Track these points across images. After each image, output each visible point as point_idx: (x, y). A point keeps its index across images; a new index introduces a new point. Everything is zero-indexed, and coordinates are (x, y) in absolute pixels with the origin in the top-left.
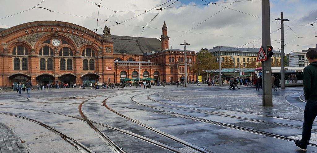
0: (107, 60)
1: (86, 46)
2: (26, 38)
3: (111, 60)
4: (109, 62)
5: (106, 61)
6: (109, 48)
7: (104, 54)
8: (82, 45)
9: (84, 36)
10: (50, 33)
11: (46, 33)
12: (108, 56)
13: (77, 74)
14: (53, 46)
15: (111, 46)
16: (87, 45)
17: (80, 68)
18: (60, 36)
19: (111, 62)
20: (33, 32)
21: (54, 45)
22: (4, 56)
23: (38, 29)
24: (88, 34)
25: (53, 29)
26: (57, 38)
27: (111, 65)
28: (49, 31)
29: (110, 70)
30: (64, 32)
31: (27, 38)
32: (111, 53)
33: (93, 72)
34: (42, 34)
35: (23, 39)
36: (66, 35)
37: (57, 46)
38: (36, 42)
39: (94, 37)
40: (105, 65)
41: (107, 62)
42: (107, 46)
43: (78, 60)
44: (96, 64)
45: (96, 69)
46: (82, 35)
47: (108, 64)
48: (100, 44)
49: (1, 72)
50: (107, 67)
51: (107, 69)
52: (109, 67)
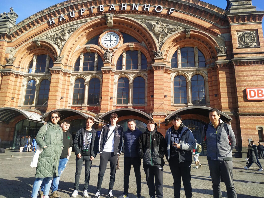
0: (247, 68)
1: (180, 38)
2: (49, 34)
3: (260, 68)
4: (253, 73)
5: (245, 73)
6: (250, 34)
7: (235, 51)
9: (175, 14)
10: (96, 18)
12: (248, 58)
13: (155, 112)
14: (102, 48)
15: (255, 27)
16: (184, 37)
17: (165, 96)
19: (262, 73)
20: (64, 21)
21: (105, 45)
23: (72, 13)
24: (185, 6)
25: (102, 8)
26: (113, 29)
27: (263, 83)
29: (263, 100)
30: (126, 12)
31: (52, 34)
32: (255, 47)
34: (82, 24)
35: (45, 37)
37: (112, 47)
40: (241, 86)
41: (249, 73)
42: (244, 27)
43: (158, 75)
44: (209, 86)
45: (210, 100)
46: (171, 11)
47: (250, 81)
48: (222, 27)
50: (250, 91)
51: (251, 96)
52: (255, 90)
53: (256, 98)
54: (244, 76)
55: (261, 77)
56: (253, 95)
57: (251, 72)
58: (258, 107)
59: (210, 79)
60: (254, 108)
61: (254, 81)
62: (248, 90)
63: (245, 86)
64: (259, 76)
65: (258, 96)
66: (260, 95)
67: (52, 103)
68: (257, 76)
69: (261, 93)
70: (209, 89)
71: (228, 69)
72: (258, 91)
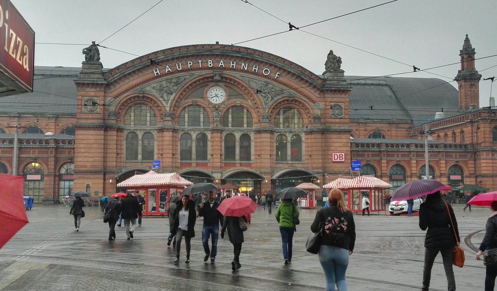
0: (334, 136)
1: (283, 101)
2: (153, 85)
3: (344, 136)
5: (332, 140)
6: (340, 107)
8: (276, 101)
9: (281, 79)
10: (204, 72)
11: (197, 73)
12: (336, 127)
13: (263, 170)
14: (210, 103)
15: (343, 100)
16: (287, 100)
17: (271, 155)
18: (227, 78)
19: (345, 141)
20: (169, 73)
21: (212, 100)
22: (108, 129)
23: (179, 65)
24: (289, 72)
25: (210, 63)
26: (218, 84)
27: (345, 149)
28: (202, 69)
29: (342, 162)
30: (235, 70)
31: (155, 85)
32: (343, 118)
33: (299, 166)
34: (188, 77)
35: (147, 89)
36: (240, 78)
37: (218, 102)
38: (174, 95)
39: (302, 79)
40: (329, 150)
41: (335, 140)
42: (335, 99)
43: (266, 138)
44: (305, 147)
45: (305, 159)
46: (277, 76)
47: (335, 147)
48: (318, 96)
49: (101, 166)
50: (334, 155)
51: (335, 159)
52: (338, 154)
53: (338, 160)
54: (332, 142)
55: (344, 143)
56: (336, 158)
57: (337, 139)
58: (339, 167)
59: (306, 141)
60: (336, 168)
61: (338, 147)
62: (333, 154)
63: (331, 151)
64: (342, 142)
65: (340, 159)
66: (341, 158)
68: (340, 142)
69: (342, 157)
70: (305, 149)
71: (321, 135)
72: (340, 155)
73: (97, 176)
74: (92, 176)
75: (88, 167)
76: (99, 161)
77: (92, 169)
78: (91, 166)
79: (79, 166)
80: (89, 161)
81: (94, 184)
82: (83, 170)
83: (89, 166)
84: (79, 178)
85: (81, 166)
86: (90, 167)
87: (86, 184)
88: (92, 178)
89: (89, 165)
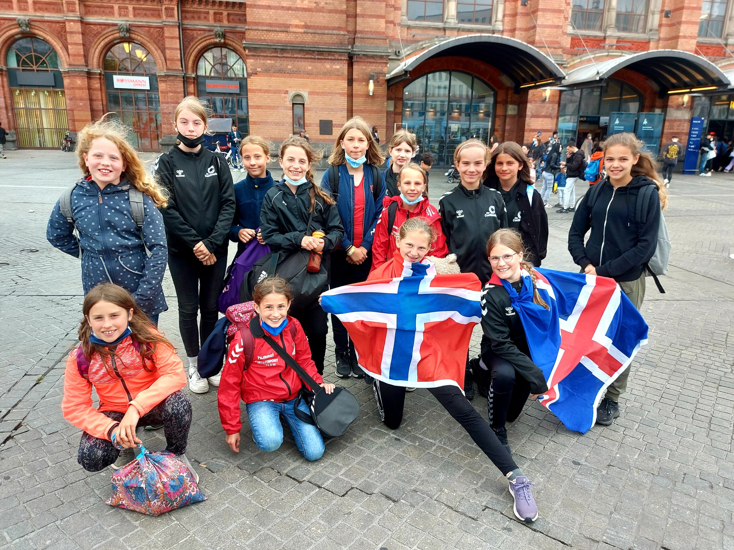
49: (339, 28)
67: (550, 23)
73: (328, 66)
74: (308, 66)
75: (295, 30)
76: (331, 11)
77: (308, 38)
78: (306, 26)
79: (263, 24)
80: (297, 9)
81: (318, 94)
82: (278, 42)
83: (297, 26)
84: (267, 71)
85: (270, 25)
86: (302, 30)
87: (292, 93)
88: (309, 74)
89: (296, 22)
